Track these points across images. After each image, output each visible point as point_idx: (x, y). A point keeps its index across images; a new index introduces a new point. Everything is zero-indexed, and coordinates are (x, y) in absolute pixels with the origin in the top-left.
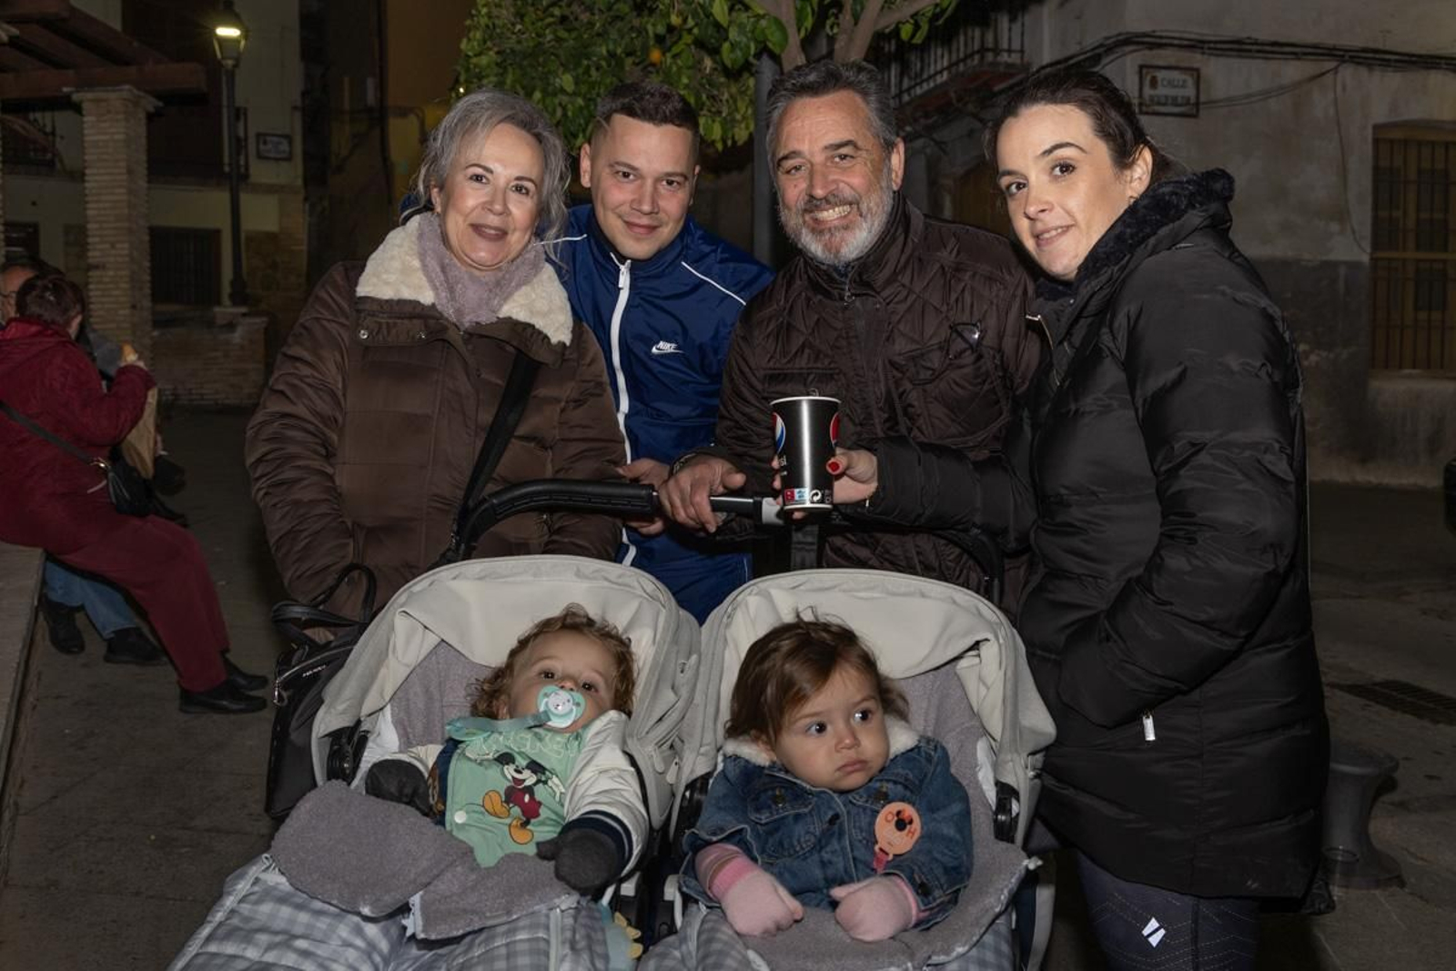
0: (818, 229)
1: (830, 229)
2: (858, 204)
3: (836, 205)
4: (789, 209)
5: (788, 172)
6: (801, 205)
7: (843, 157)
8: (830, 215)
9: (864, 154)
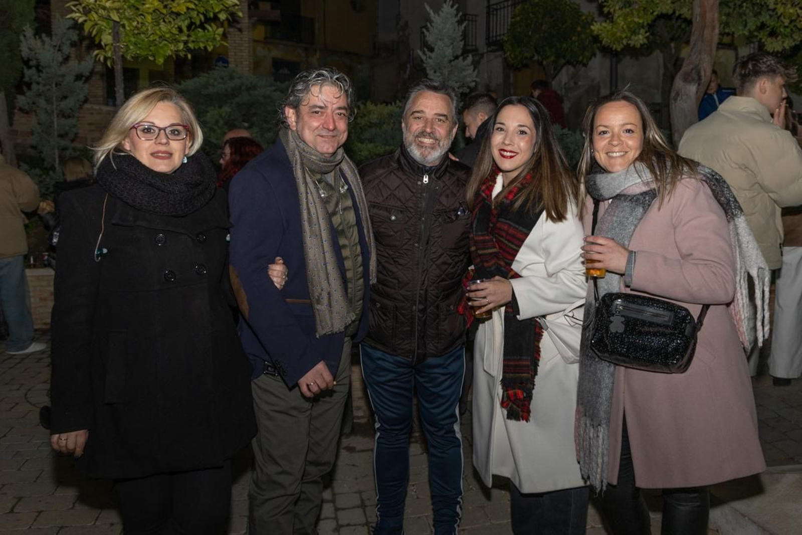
0: (421, 145)
1: (426, 147)
2: (440, 141)
3: (432, 138)
4: (410, 133)
5: (415, 118)
6: (417, 133)
7: (440, 120)
8: (427, 141)
9: (448, 122)
